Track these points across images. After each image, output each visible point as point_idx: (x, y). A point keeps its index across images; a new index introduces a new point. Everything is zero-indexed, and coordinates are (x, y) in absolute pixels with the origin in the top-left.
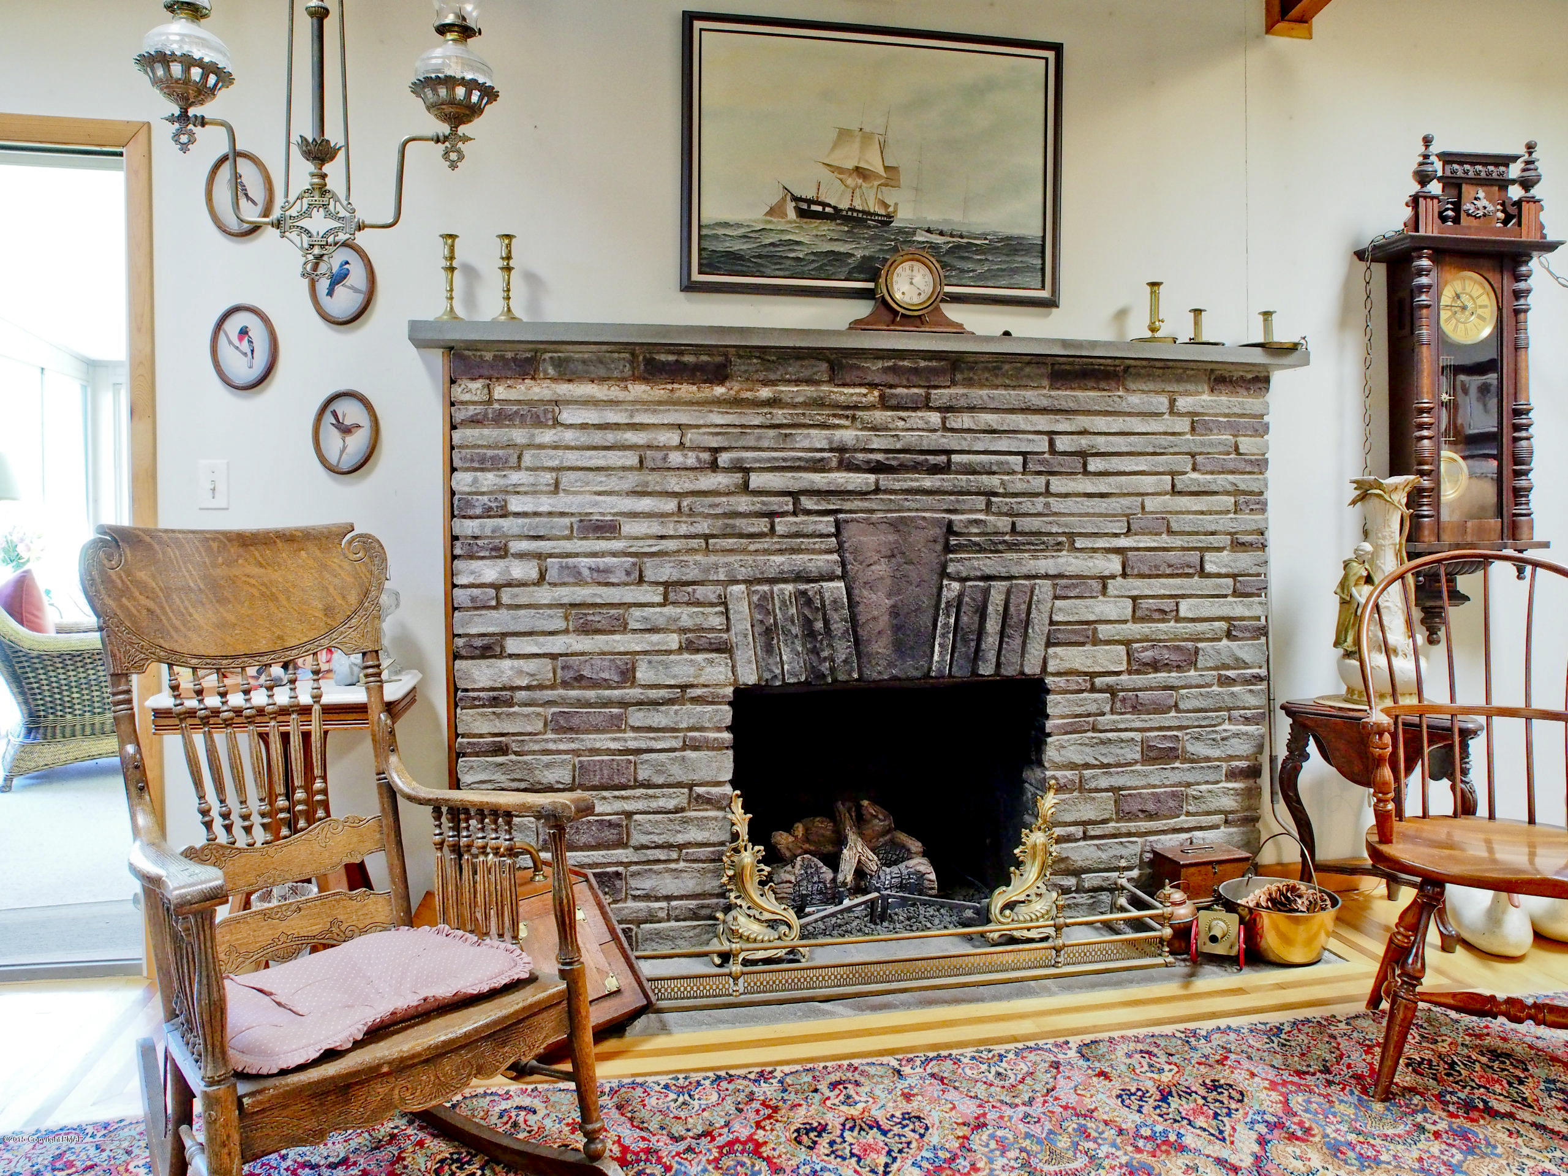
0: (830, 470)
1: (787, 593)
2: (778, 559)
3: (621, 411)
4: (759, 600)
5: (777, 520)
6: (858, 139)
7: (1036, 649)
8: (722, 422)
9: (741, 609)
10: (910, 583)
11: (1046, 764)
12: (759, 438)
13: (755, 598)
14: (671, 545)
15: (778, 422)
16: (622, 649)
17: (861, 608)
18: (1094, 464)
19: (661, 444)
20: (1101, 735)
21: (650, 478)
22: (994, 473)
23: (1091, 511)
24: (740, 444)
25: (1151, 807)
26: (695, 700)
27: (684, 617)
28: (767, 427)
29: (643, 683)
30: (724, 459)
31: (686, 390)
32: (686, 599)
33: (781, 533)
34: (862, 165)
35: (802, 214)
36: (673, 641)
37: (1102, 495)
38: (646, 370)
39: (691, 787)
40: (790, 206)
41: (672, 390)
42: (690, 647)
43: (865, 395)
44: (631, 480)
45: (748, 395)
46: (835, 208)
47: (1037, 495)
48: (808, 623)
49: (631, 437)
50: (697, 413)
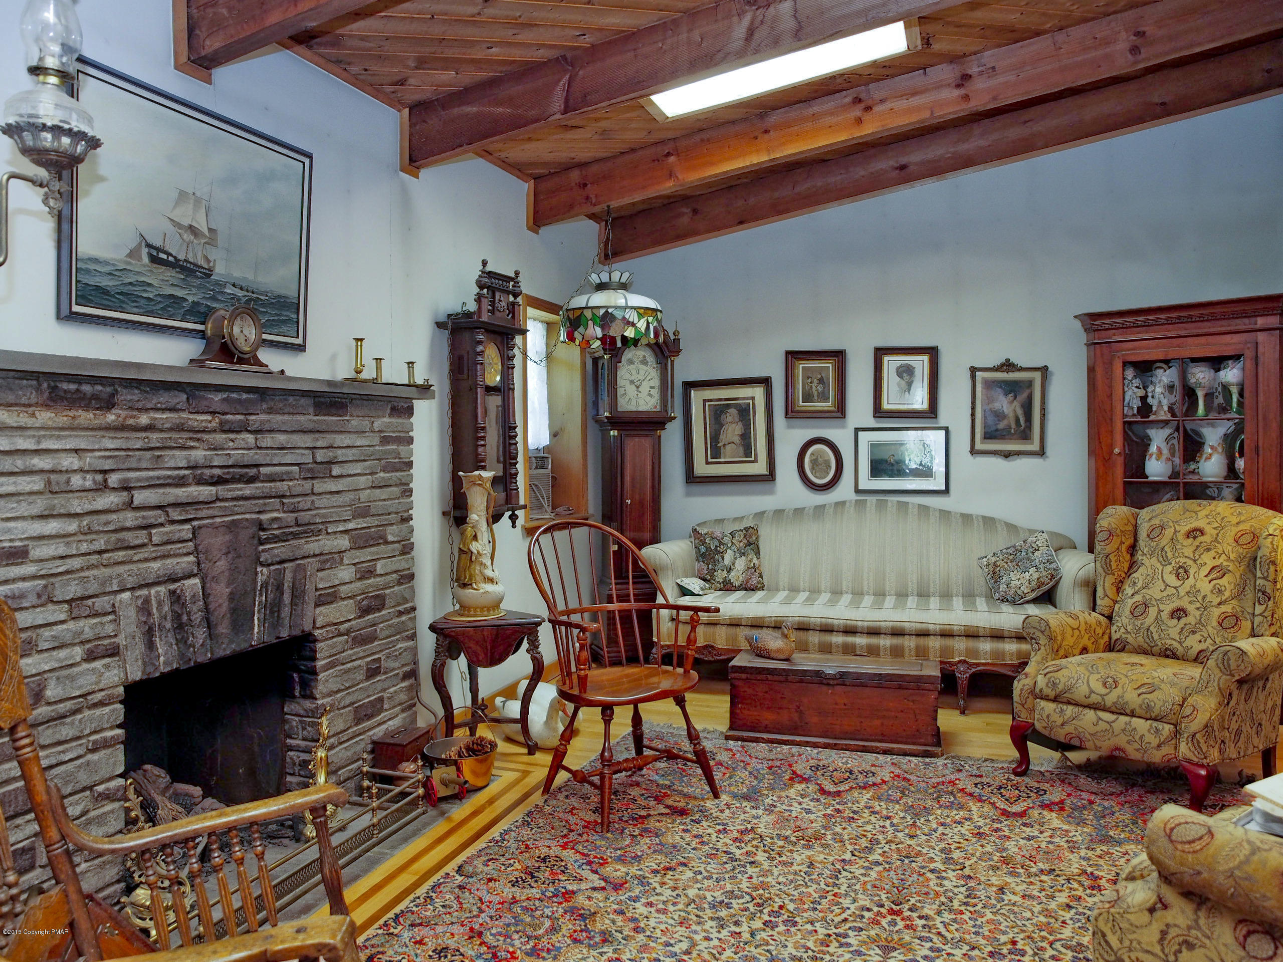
0: (189, 485)
1: (162, 594)
2: (155, 565)
3: (29, 437)
4: (142, 603)
5: (154, 531)
6: (192, 201)
7: (309, 609)
8: (112, 446)
9: (130, 614)
10: (239, 573)
11: (318, 696)
12: (140, 460)
13: (139, 602)
14: (76, 563)
15: (153, 445)
16: (34, 671)
17: (211, 598)
18: (336, 470)
19: (64, 469)
20: (344, 667)
21: (56, 501)
22: (283, 480)
23: (335, 504)
24: (126, 466)
25: (369, 712)
26: (95, 705)
27: (87, 629)
28: (145, 450)
29: (53, 700)
30: (114, 479)
31: (85, 417)
32: (87, 613)
33: (157, 542)
34: (194, 224)
35: (154, 260)
36: (78, 652)
37: (338, 492)
38: (50, 398)
39: (91, 788)
40: (145, 251)
41: (73, 418)
42: (91, 657)
43: (210, 422)
44: (40, 505)
45: (131, 422)
46: (175, 257)
47: (307, 495)
48: (177, 617)
49: (38, 462)
50: (91, 439)
